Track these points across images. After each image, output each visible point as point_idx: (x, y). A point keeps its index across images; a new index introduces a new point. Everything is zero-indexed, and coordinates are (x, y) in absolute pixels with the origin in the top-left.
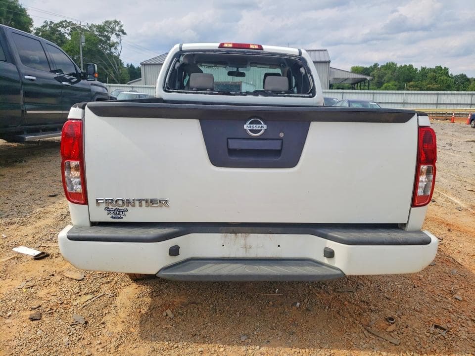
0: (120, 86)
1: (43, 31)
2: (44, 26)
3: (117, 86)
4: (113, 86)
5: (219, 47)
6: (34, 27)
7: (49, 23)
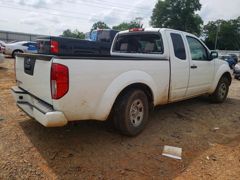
0: (233, 52)
1: (208, 27)
2: (208, 24)
3: (231, 52)
4: (229, 52)
5: (129, 32)
6: (204, 25)
7: (211, 22)
